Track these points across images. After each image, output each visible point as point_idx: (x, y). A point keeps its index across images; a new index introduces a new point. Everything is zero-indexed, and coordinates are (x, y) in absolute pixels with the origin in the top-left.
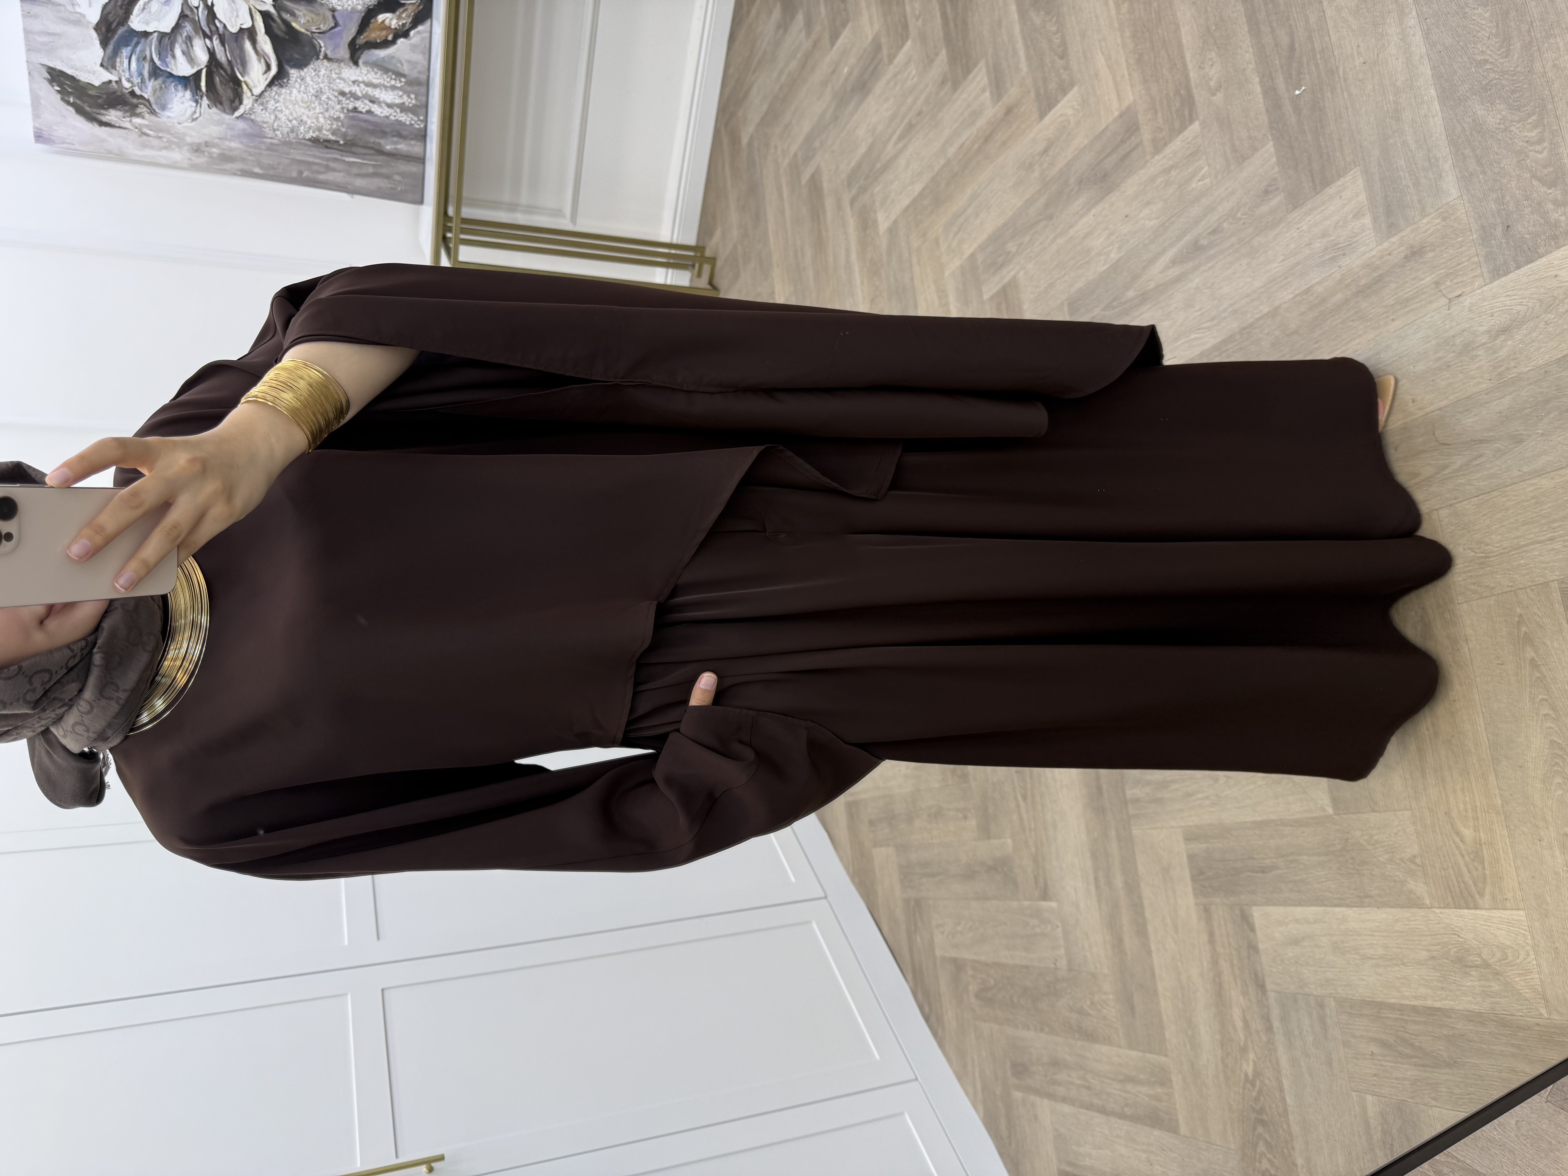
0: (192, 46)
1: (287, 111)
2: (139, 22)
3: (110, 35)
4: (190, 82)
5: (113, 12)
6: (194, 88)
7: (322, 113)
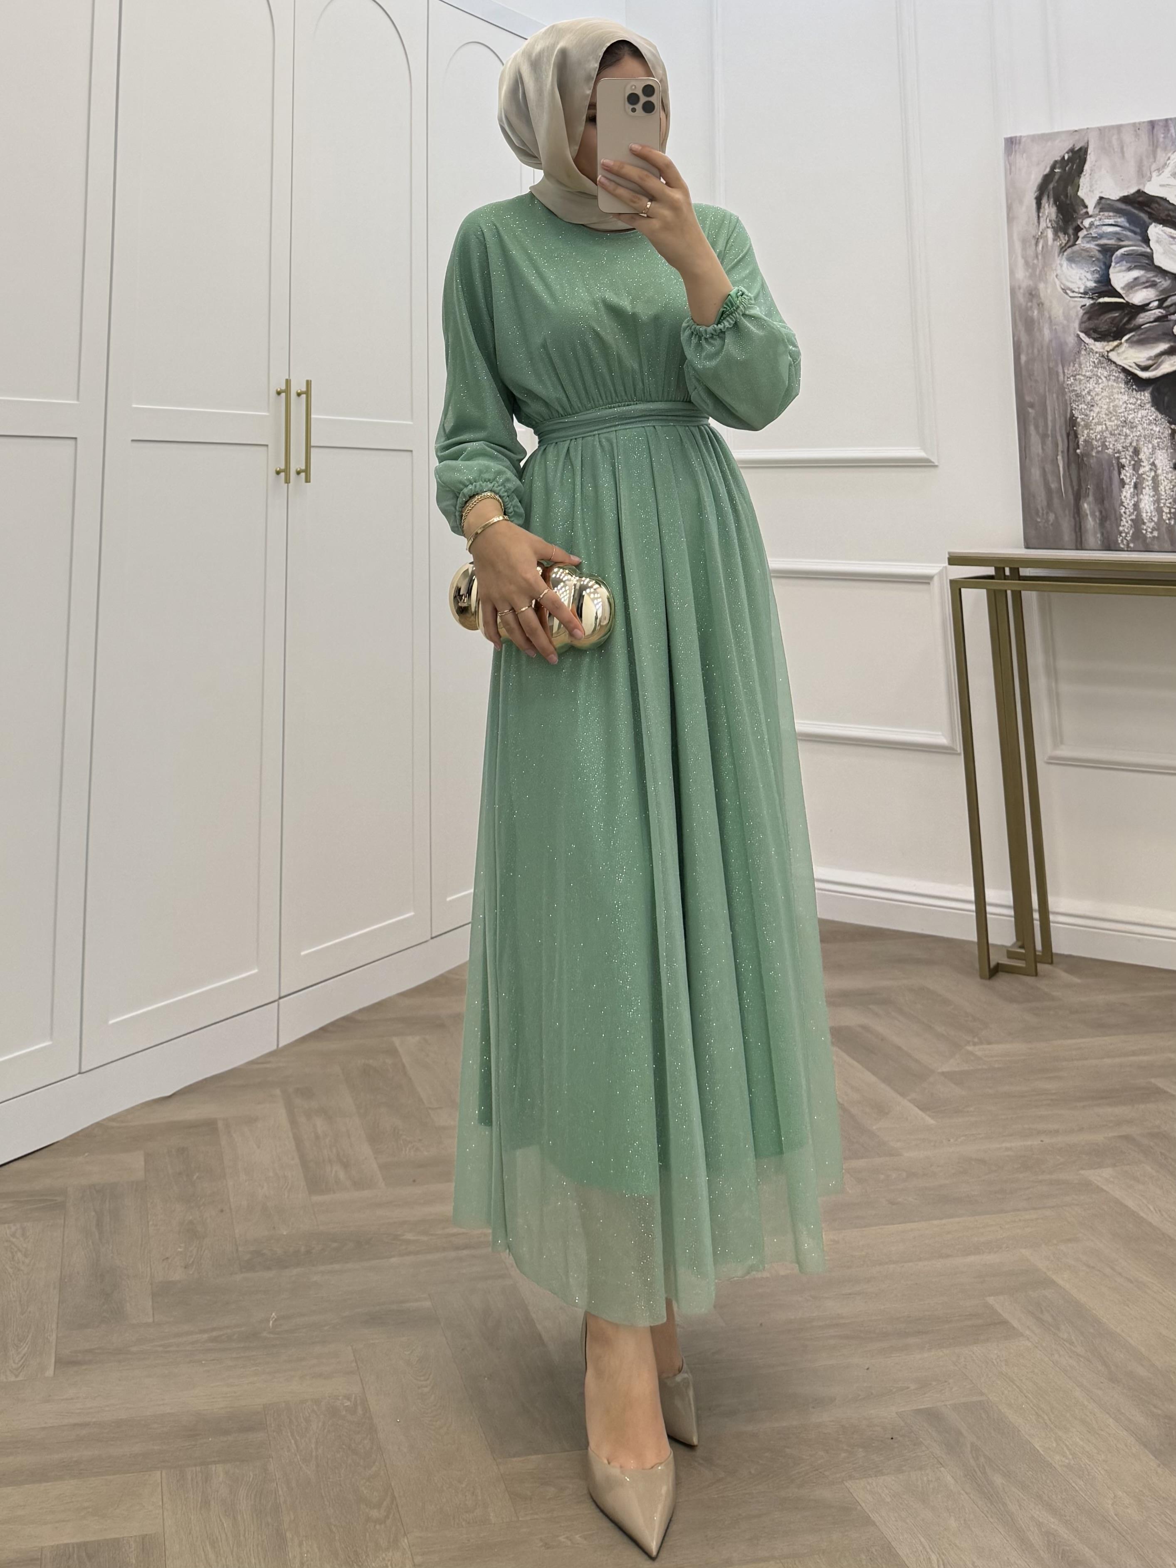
0: (1146, 287)
1: (1100, 390)
2: (1157, 233)
3: (1136, 205)
4: (1105, 286)
5: (1161, 208)
6: (1100, 291)
7: (1107, 428)
